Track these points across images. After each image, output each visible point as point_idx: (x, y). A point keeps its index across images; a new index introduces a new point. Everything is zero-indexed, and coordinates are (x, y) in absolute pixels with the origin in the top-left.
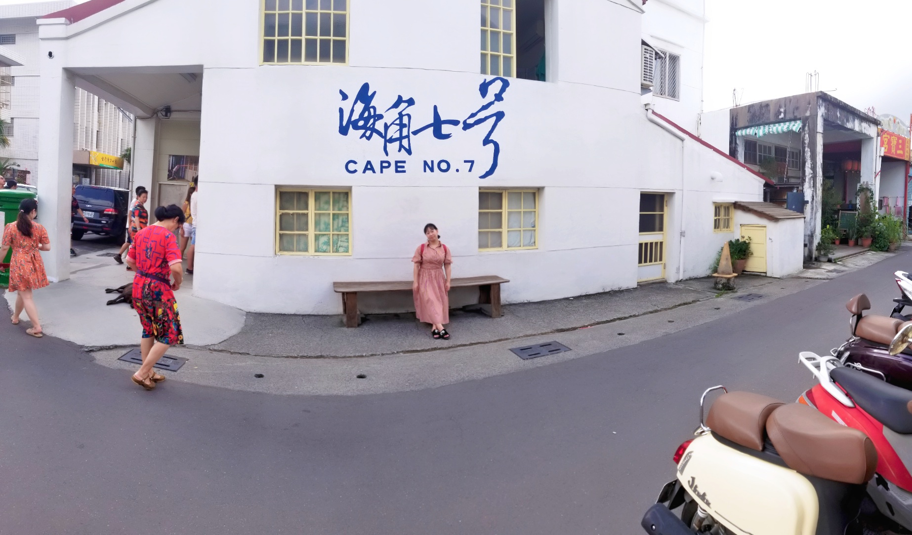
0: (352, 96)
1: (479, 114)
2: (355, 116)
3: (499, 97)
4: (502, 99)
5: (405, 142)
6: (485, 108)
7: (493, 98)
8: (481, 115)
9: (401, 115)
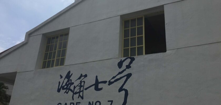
0: (64, 77)
1: (117, 77)
2: (64, 84)
3: (128, 67)
4: (130, 67)
5: (81, 94)
6: (120, 73)
7: (125, 67)
8: (118, 77)
9: (81, 82)
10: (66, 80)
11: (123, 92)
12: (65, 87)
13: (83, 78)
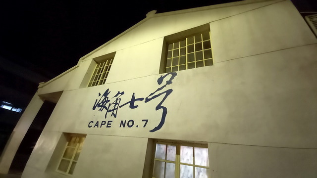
0: (102, 95)
3: (169, 82)
5: (115, 111)
6: (159, 89)
7: (166, 83)
8: (157, 93)
9: (117, 99)
10: (104, 97)
11: (161, 110)
12: (101, 104)
13: (120, 95)
